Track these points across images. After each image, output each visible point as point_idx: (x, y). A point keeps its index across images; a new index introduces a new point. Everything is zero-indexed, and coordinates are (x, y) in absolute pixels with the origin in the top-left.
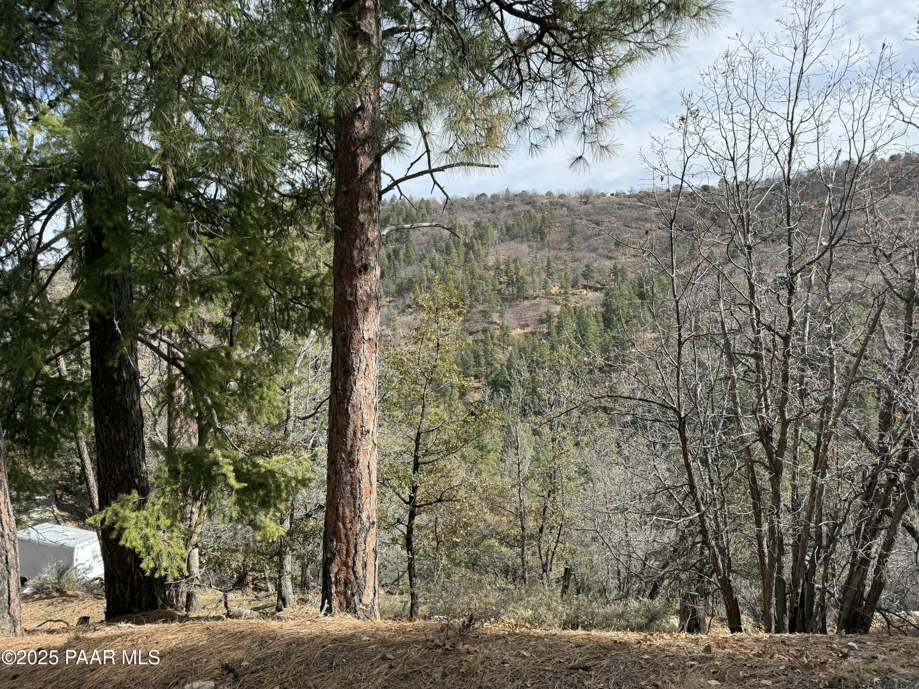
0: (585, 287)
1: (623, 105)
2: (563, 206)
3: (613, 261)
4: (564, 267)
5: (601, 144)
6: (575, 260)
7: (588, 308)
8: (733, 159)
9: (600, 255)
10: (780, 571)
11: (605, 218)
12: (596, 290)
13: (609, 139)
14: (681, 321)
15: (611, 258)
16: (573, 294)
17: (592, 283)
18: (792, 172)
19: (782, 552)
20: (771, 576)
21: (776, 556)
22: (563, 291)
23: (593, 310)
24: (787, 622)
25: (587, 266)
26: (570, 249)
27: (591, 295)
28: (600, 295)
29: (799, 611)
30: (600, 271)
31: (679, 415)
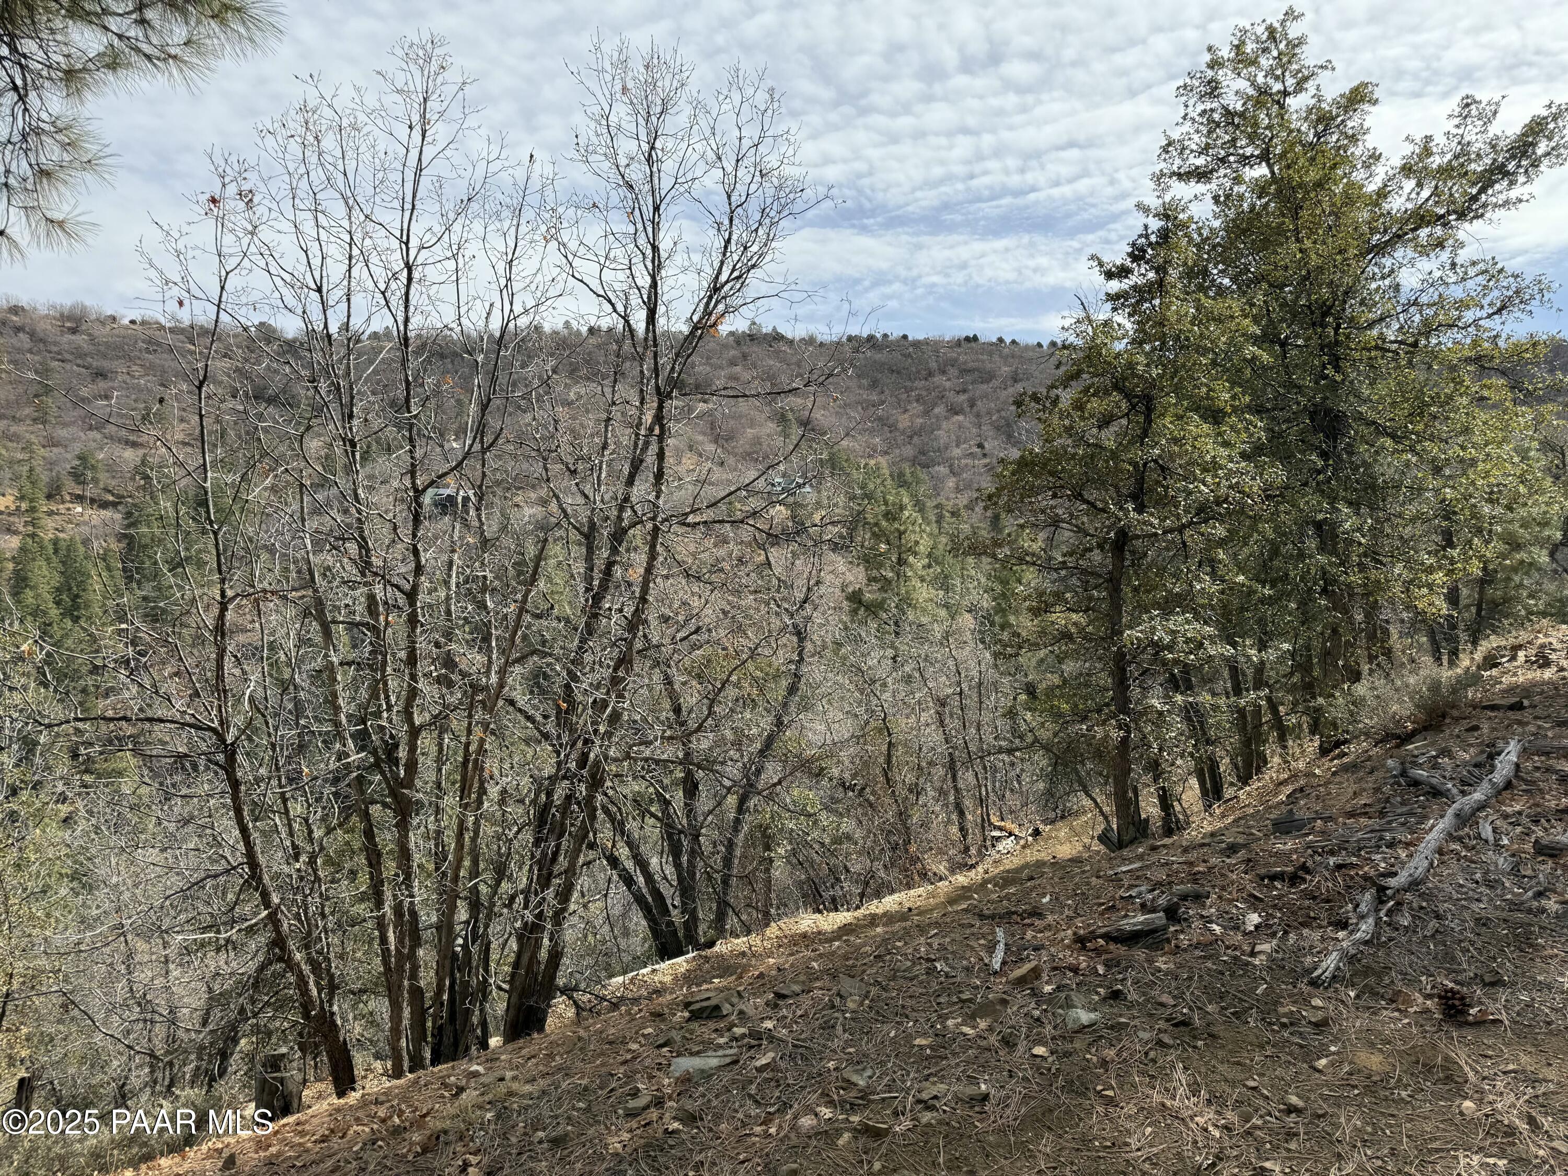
0: (79, 499)
1: (94, 148)
2: (18, 329)
3: (141, 452)
4: (26, 456)
5: (49, 215)
6: (51, 443)
7: (86, 542)
8: (319, 290)
9: (111, 438)
10: (414, 976)
11: (120, 366)
12: (104, 505)
13: (66, 208)
14: (224, 568)
15: (134, 445)
16: (51, 513)
17: (90, 491)
18: (410, 327)
19: (416, 942)
20: (400, 986)
21: (406, 951)
22: (24, 506)
23: (97, 546)
24: (428, 1055)
25: (82, 458)
26: (41, 419)
27: (96, 516)
28: (114, 516)
29: (448, 1031)
30: (112, 468)
31: (222, 739)
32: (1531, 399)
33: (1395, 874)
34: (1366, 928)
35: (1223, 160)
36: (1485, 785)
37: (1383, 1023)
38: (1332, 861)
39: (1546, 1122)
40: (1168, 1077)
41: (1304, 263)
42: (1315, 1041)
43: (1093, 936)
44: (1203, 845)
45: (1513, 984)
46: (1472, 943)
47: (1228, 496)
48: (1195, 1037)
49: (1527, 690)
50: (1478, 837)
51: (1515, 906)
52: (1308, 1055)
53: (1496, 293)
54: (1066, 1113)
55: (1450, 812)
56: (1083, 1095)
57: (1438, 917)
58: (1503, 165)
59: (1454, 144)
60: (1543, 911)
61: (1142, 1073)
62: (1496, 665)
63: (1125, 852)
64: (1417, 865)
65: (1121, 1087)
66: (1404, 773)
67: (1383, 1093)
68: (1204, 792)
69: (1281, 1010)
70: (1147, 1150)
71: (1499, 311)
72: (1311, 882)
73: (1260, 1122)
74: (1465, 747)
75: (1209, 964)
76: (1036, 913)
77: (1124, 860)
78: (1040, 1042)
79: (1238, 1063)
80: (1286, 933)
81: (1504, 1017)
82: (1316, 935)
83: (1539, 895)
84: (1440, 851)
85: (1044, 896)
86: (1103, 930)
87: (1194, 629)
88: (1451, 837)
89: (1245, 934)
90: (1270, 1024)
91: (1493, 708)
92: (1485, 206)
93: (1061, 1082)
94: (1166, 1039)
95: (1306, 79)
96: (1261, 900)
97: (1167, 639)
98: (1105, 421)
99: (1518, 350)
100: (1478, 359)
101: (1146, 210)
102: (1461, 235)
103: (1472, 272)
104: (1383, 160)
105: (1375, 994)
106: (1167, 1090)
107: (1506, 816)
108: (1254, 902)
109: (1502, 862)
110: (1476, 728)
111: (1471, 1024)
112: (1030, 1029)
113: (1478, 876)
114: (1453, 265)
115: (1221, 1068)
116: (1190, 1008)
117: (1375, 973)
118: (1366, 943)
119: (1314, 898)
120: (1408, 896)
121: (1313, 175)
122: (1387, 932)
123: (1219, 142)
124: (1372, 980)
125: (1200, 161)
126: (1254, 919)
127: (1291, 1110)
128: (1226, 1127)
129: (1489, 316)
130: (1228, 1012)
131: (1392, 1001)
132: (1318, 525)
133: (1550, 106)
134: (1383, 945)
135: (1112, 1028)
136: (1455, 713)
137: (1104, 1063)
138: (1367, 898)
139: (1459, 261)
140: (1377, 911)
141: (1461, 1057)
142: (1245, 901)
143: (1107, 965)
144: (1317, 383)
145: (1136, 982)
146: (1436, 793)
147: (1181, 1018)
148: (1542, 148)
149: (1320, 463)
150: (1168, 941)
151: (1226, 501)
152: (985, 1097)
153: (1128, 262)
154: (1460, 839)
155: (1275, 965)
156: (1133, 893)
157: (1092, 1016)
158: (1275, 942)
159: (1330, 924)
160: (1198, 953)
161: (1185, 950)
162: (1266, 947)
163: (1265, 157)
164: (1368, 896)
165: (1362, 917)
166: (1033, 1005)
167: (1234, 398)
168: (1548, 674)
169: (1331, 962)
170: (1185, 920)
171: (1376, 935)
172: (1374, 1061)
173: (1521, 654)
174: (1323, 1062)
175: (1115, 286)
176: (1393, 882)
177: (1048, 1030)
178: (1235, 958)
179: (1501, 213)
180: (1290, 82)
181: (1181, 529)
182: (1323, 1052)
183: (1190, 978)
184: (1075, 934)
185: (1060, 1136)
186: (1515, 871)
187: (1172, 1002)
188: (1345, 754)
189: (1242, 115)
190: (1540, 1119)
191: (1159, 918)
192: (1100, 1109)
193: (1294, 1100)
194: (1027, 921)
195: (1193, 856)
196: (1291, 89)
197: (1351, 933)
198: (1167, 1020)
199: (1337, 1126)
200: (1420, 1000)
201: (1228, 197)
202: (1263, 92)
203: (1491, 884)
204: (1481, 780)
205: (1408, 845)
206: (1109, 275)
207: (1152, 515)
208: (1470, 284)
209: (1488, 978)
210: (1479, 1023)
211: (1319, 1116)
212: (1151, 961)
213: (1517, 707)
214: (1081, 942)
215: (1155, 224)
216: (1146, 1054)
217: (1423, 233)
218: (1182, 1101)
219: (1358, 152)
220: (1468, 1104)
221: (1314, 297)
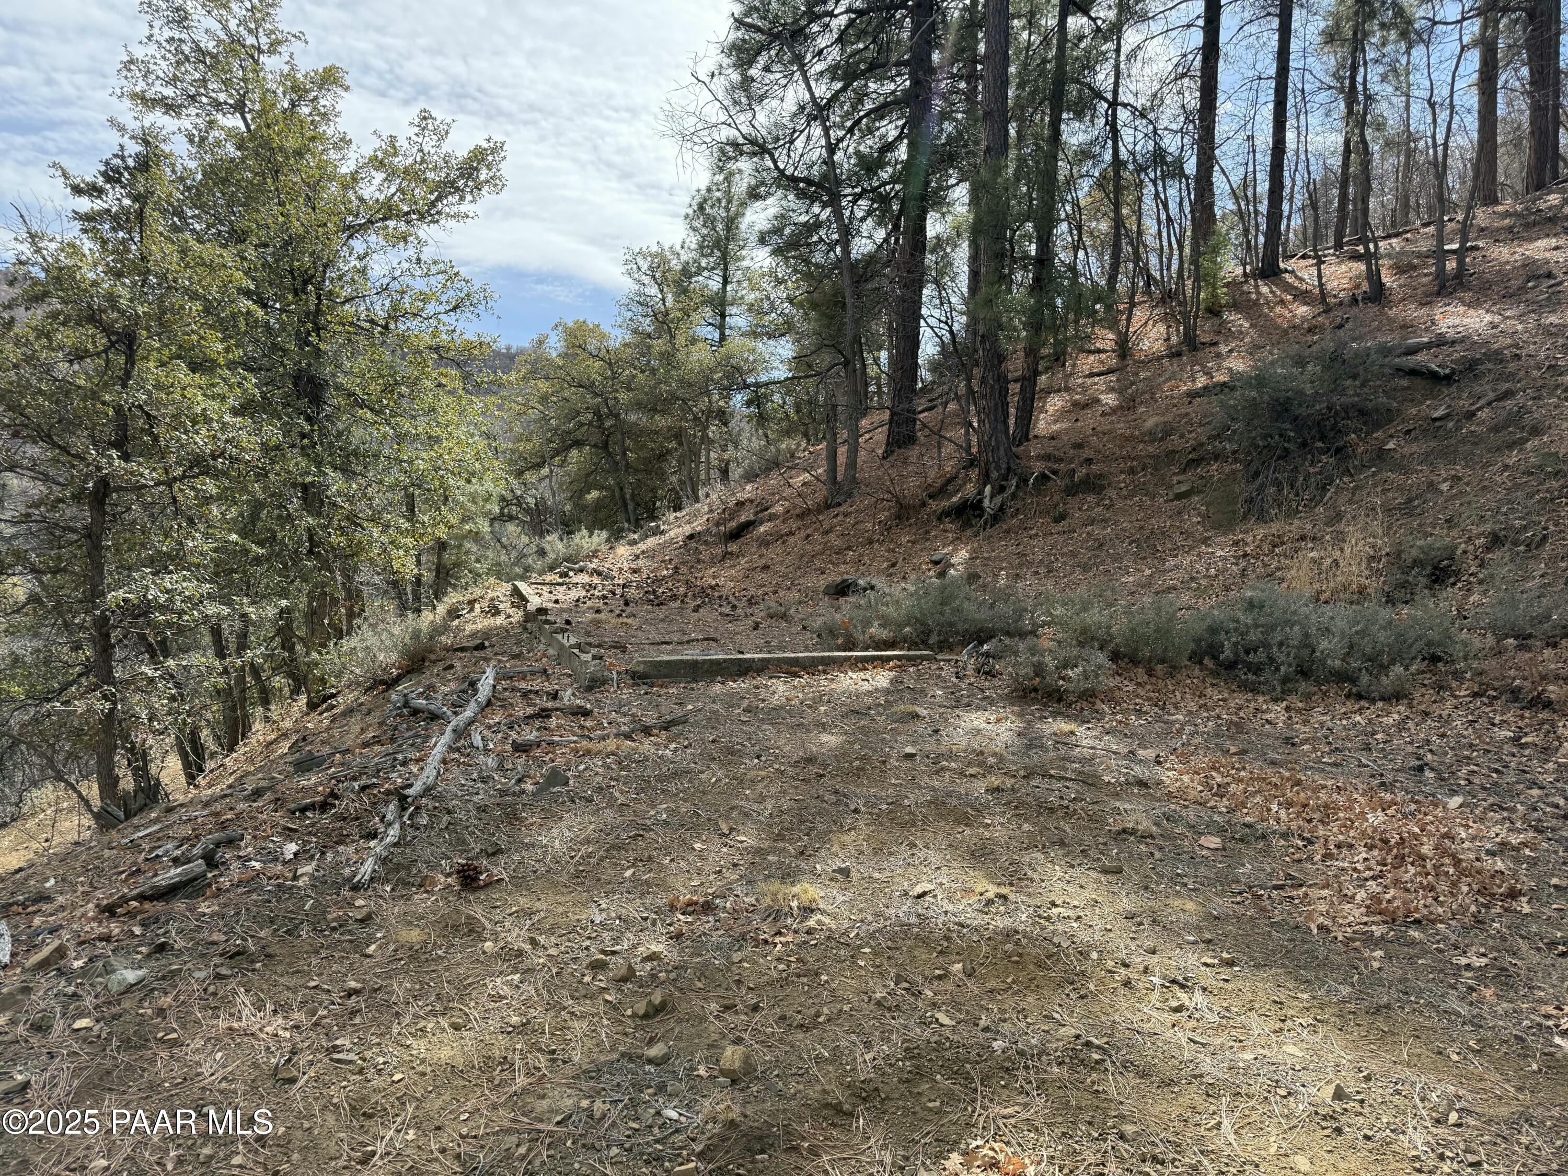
32: (479, 389)
33: (411, 786)
34: (394, 833)
35: (192, 98)
36: (473, 704)
37: (416, 905)
38: (356, 785)
39: (542, 939)
40: (232, 1003)
41: (284, 228)
42: (363, 934)
43: (125, 900)
44: (225, 796)
45: (509, 850)
46: (476, 826)
47: (224, 450)
48: (253, 962)
49: (487, 634)
50: (472, 745)
51: (504, 793)
52: (358, 946)
53: (451, 293)
54: (126, 1070)
55: (449, 729)
56: (144, 1047)
57: (449, 812)
58: (454, 181)
59: (415, 150)
60: (523, 792)
61: (204, 1008)
62: (458, 617)
63: (135, 821)
64: (429, 774)
65: (184, 1027)
66: (406, 704)
67: (423, 957)
68: (187, 765)
69: (329, 917)
70: (221, 1071)
71: (455, 309)
72: (341, 806)
73: (325, 1012)
74: (446, 682)
75: (254, 897)
76: (44, 897)
77: (137, 828)
78: (81, 1015)
79: (297, 972)
80: (323, 853)
81: (504, 876)
82: (351, 849)
83: (519, 781)
84: (444, 761)
85: (47, 880)
86: (135, 892)
87: (190, 587)
88: (451, 749)
89: (285, 863)
90: (322, 931)
91: (462, 649)
92: (439, 213)
93: (115, 1042)
94: (224, 971)
95: (279, 42)
96: (295, 831)
97: (162, 600)
98: (78, 355)
99: (469, 346)
100: (437, 349)
101: (122, 129)
102: (421, 234)
103: (434, 269)
104: (354, 147)
105: (406, 884)
106: (232, 1015)
107: (489, 727)
108: (289, 834)
109: (491, 762)
110: (451, 667)
111: (482, 888)
112: (65, 1007)
113: (475, 776)
114: (419, 260)
115: (282, 980)
116: (243, 939)
117: (404, 867)
118: (395, 845)
119: (344, 819)
120: (424, 800)
121: (291, 143)
122: (410, 833)
123: (188, 78)
124: (403, 874)
125: (169, 92)
126: (291, 848)
127: (351, 993)
128: (297, 1027)
129: (446, 312)
130: (280, 933)
131: (421, 886)
132: (305, 488)
133: (489, 141)
134: (407, 844)
135: (163, 978)
136: (433, 657)
137: (161, 1012)
138: (391, 811)
139: (423, 257)
140: (401, 817)
141: (479, 912)
142: (280, 834)
143: (144, 925)
144: (301, 349)
145: (180, 932)
146: (434, 717)
147: (235, 950)
148: (484, 175)
149: (308, 428)
150: (210, 885)
151: (222, 454)
152: (26, 1085)
153: (100, 181)
154: (458, 750)
155: (317, 882)
156: (160, 852)
157: (140, 973)
158: (314, 863)
159: (361, 837)
160: (241, 890)
161: (227, 891)
162: (308, 869)
163: (239, 107)
164: (392, 807)
165: (390, 824)
166: (63, 983)
167: (227, 350)
168: (500, 620)
169: (368, 867)
170: (223, 863)
171: (402, 836)
172: (414, 936)
173: (477, 606)
174: (373, 947)
175: (85, 204)
176: (410, 792)
177: (89, 1001)
178: (279, 885)
179: (452, 223)
180: (264, 40)
181: (169, 484)
182: (371, 940)
183: (238, 914)
184: (97, 906)
185: (124, 1092)
186: (501, 768)
187: (223, 938)
188: (333, 707)
189: (214, 57)
190: (538, 938)
191: (198, 865)
192: (165, 1054)
193: (353, 984)
194: (30, 909)
195: (218, 807)
196: (265, 48)
197: (382, 840)
198: (221, 955)
199: (391, 993)
200: (442, 879)
201: (203, 140)
202: (235, 40)
203: (484, 780)
204: (468, 701)
205: (417, 761)
206: (77, 190)
207: (140, 464)
208: (433, 280)
209: (490, 851)
210: (488, 885)
211: (376, 990)
212: (192, 909)
213: (481, 647)
214: (109, 911)
215: (133, 148)
216: (205, 990)
217: (392, 224)
218: (249, 1018)
219: (330, 132)
220: (488, 944)
221: (296, 264)
